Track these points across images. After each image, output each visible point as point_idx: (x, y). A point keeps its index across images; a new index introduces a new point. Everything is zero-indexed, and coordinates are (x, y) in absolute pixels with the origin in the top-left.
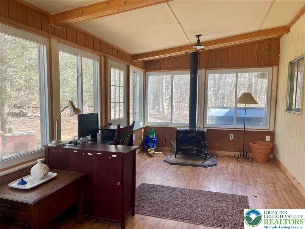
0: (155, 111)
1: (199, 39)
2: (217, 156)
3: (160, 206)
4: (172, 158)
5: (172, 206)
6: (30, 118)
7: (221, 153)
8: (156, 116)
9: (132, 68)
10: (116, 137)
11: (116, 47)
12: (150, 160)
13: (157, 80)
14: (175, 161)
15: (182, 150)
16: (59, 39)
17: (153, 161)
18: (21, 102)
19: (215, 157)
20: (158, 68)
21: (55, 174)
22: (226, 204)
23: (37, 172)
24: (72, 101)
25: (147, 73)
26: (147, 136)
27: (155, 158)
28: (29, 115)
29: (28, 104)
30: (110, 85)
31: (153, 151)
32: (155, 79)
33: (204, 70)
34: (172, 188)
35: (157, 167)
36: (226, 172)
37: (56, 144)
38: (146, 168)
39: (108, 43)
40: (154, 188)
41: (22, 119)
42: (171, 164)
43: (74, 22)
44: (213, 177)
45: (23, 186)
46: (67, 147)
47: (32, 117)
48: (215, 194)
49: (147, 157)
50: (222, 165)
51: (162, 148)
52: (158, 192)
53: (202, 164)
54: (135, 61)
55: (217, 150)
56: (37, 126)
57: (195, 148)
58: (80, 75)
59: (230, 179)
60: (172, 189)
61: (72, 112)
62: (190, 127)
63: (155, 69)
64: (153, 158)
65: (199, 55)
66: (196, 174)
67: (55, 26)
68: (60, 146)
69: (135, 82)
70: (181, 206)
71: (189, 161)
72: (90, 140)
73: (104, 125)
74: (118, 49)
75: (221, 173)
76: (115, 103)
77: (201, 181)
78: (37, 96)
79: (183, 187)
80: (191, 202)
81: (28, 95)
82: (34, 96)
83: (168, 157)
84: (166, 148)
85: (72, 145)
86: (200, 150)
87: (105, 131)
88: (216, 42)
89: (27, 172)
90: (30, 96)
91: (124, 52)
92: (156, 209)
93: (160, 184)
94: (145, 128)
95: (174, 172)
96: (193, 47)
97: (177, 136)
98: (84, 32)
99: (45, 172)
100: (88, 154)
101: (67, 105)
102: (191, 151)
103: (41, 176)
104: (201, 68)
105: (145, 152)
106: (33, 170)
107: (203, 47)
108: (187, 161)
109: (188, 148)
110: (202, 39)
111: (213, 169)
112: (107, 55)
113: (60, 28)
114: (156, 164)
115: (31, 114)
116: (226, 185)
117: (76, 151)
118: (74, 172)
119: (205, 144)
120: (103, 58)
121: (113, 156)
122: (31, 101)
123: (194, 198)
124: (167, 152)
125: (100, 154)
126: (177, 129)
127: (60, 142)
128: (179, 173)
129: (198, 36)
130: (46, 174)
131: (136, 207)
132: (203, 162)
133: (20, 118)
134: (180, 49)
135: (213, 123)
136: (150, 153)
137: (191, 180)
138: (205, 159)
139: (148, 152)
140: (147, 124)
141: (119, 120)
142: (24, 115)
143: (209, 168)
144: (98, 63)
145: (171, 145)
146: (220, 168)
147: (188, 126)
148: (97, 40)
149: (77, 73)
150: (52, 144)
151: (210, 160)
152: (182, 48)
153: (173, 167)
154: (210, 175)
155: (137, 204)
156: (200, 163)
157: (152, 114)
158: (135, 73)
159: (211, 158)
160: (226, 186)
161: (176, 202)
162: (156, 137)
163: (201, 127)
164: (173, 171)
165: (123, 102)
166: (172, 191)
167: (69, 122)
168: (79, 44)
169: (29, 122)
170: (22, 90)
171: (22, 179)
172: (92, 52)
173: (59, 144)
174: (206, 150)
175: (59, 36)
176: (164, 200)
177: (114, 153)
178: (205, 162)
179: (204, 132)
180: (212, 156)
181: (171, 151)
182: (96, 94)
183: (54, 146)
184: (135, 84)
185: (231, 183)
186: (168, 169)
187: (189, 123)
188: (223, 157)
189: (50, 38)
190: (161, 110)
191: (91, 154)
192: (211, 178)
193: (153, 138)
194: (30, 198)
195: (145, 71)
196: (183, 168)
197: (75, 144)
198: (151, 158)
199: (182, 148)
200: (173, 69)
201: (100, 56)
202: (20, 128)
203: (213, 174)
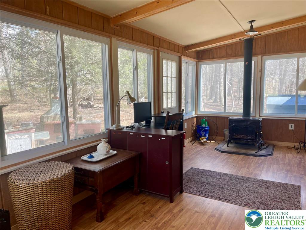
0: (212, 101)
1: (252, 25)
2: (274, 146)
3: (207, 188)
4: (224, 147)
5: (219, 189)
6: (96, 109)
7: (279, 144)
8: (212, 107)
9: (184, 59)
10: (165, 123)
11: (168, 39)
12: (201, 148)
13: (214, 69)
14: (226, 149)
15: (234, 139)
16: (118, 38)
17: (205, 149)
18: (88, 95)
19: (272, 147)
20: (211, 57)
21: (115, 152)
22: (275, 191)
23: (101, 149)
24: (128, 91)
25: (200, 63)
26: (199, 125)
27: (207, 147)
28: (95, 106)
29: (95, 96)
30: (163, 76)
31: (205, 140)
32: (213, 68)
33: (260, 57)
34: (221, 173)
35: (208, 154)
36: (281, 162)
37: (116, 127)
38: (197, 155)
39: (160, 37)
40: (203, 172)
41: (90, 109)
42: (223, 152)
43: (130, 22)
44: (266, 166)
45: (91, 159)
46: (125, 130)
47: (98, 108)
48: (266, 182)
49: (198, 145)
50: (278, 156)
51: (214, 137)
52: (206, 176)
53: (255, 154)
54: (187, 52)
55: (275, 141)
56: (102, 117)
57: (249, 137)
58: (136, 68)
59: (285, 169)
60: (220, 175)
61: (129, 100)
62: (243, 116)
63: (208, 58)
64: (204, 147)
65: (254, 41)
66: (248, 163)
67: (115, 27)
68: (119, 129)
69: (187, 73)
70: (228, 190)
71: (241, 150)
72: (145, 126)
73: (156, 113)
74: (170, 42)
75: (276, 163)
76: (167, 92)
77: (253, 169)
78: (101, 89)
79: (232, 174)
80: (238, 186)
81: (94, 88)
82: (99, 90)
83: (221, 145)
84: (219, 138)
85: (129, 129)
86: (255, 140)
87: (157, 118)
88: (272, 26)
89: (94, 149)
90: (96, 89)
91: (176, 44)
92: (202, 189)
93: (210, 170)
94: (197, 117)
95: (225, 160)
96: (246, 34)
97: (229, 125)
98: (139, 29)
99: (108, 149)
100: (142, 136)
101: (125, 95)
102: (245, 140)
103: (105, 153)
104: (257, 55)
105: (197, 140)
106: (98, 147)
107: (256, 33)
108: (239, 150)
109: (241, 136)
110: (255, 25)
111: (267, 159)
112: (159, 49)
113: (119, 28)
114: (207, 152)
115: (97, 105)
116: (279, 174)
117: (132, 134)
118: (130, 152)
119: (259, 134)
120: (156, 51)
121: (162, 138)
122: (97, 94)
123: (242, 184)
124: (220, 141)
125: (151, 136)
126: (230, 118)
127: (120, 126)
128: (230, 161)
129: (251, 22)
130: (109, 151)
131: (184, 187)
132: (257, 151)
133: (88, 109)
134: (233, 37)
135: (270, 112)
136: (202, 141)
137: (242, 167)
138: (260, 149)
139: (200, 140)
140: (199, 114)
141: (171, 108)
142: (91, 107)
143: (263, 158)
144: (152, 56)
145: (224, 135)
146: (275, 159)
147: (242, 115)
148: (150, 35)
149: (133, 66)
150: (113, 128)
151: (265, 150)
152: (235, 36)
153: (224, 155)
154: (263, 165)
155: (184, 183)
156: (253, 152)
157: (208, 104)
158: (187, 64)
159: (267, 148)
160: (279, 176)
161: (223, 186)
162: (208, 126)
163: (256, 116)
164: (224, 158)
165: (175, 92)
166: (220, 176)
167: (129, 113)
168: (135, 41)
169: (95, 113)
170: (89, 84)
171: (91, 154)
172: (146, 46)
173: (118, 128)
174: (261, 140)
175: (117, 35)
176: (211, 183)
177: (163, 136)
178: (260, 152)
179: (258, 121)
180: (268, 146)
181: (224, 140)
182: (150, 85)
183: (114, 129)
184: (187, 74)
185: (285, 173)
186: (218, 157)
187: (242, 112)
188: (281, 148)
189: (110, 38)
190: (218, 100)
191: (144, 137)
192: (263, 167)
193: (205, 127)
194: (97, 168)
195: (198, 61)
196: (235, 157)
197: (131, 128)
198: (202, 146)
199: (234, 137)
200: (226, 57)
201: (154, 50)
202: (88, 117)
203: (266, 164)
